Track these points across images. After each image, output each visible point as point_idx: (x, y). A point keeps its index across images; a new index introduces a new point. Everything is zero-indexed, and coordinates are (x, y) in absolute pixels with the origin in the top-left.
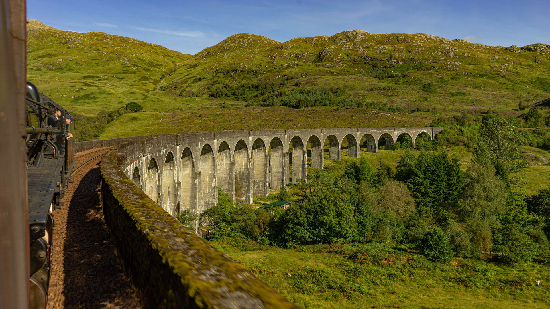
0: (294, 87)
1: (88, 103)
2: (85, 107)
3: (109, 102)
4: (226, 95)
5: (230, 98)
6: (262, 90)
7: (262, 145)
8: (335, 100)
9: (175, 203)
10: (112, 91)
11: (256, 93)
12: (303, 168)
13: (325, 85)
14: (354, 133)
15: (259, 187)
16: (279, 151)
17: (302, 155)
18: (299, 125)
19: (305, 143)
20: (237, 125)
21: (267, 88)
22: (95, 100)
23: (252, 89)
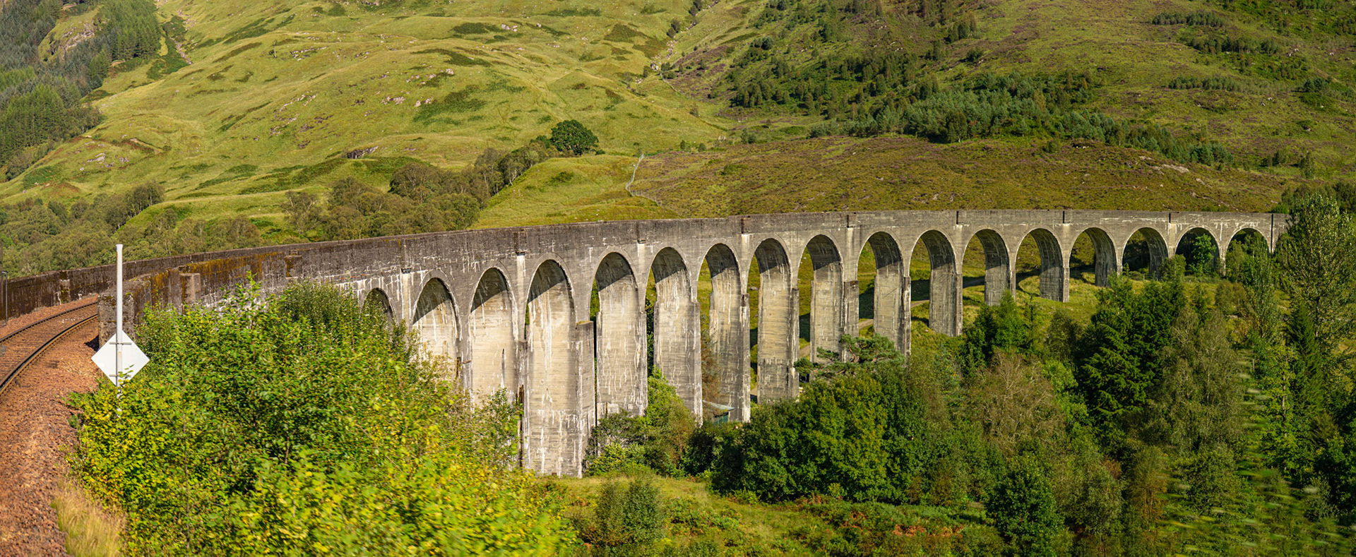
0: (963, 67)
1: (457, 124)
2: (449, 138)
3: (513, 119)
4: (774, 98)
5: (786, 107)
6: (874, 77)
7: (780, 258)
8: (1047, 117)
9: (515, 391)
10: (525, 79)
11: (858, 88)
12: (901, 329)
13: (1049, 63)
14: (1054, 225)
15: (773, 380)
16: (832, 276)
17: (898, 291)
18: (935, 198)
19: (907, 254)
20: (772, 197)
21: (888, 72)
22: (478, 113)
23: (847, 74)
